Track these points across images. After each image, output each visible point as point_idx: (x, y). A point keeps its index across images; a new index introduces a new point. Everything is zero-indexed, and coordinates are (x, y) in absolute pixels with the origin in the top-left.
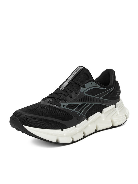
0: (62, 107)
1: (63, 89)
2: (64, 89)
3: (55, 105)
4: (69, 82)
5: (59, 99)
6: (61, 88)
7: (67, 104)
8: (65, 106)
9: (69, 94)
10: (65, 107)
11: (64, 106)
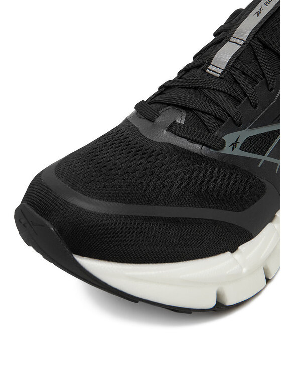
0: (227, 150)
1: (220, 71)
2: (224, 71)
3: (203, 144)
4: (242, 42)
5: (216, 118)
6: (211, 67)
7: (245, 134)
8: (239, 145)
9: (247, 93)
10: (238, 152)
11: (234, 145)
